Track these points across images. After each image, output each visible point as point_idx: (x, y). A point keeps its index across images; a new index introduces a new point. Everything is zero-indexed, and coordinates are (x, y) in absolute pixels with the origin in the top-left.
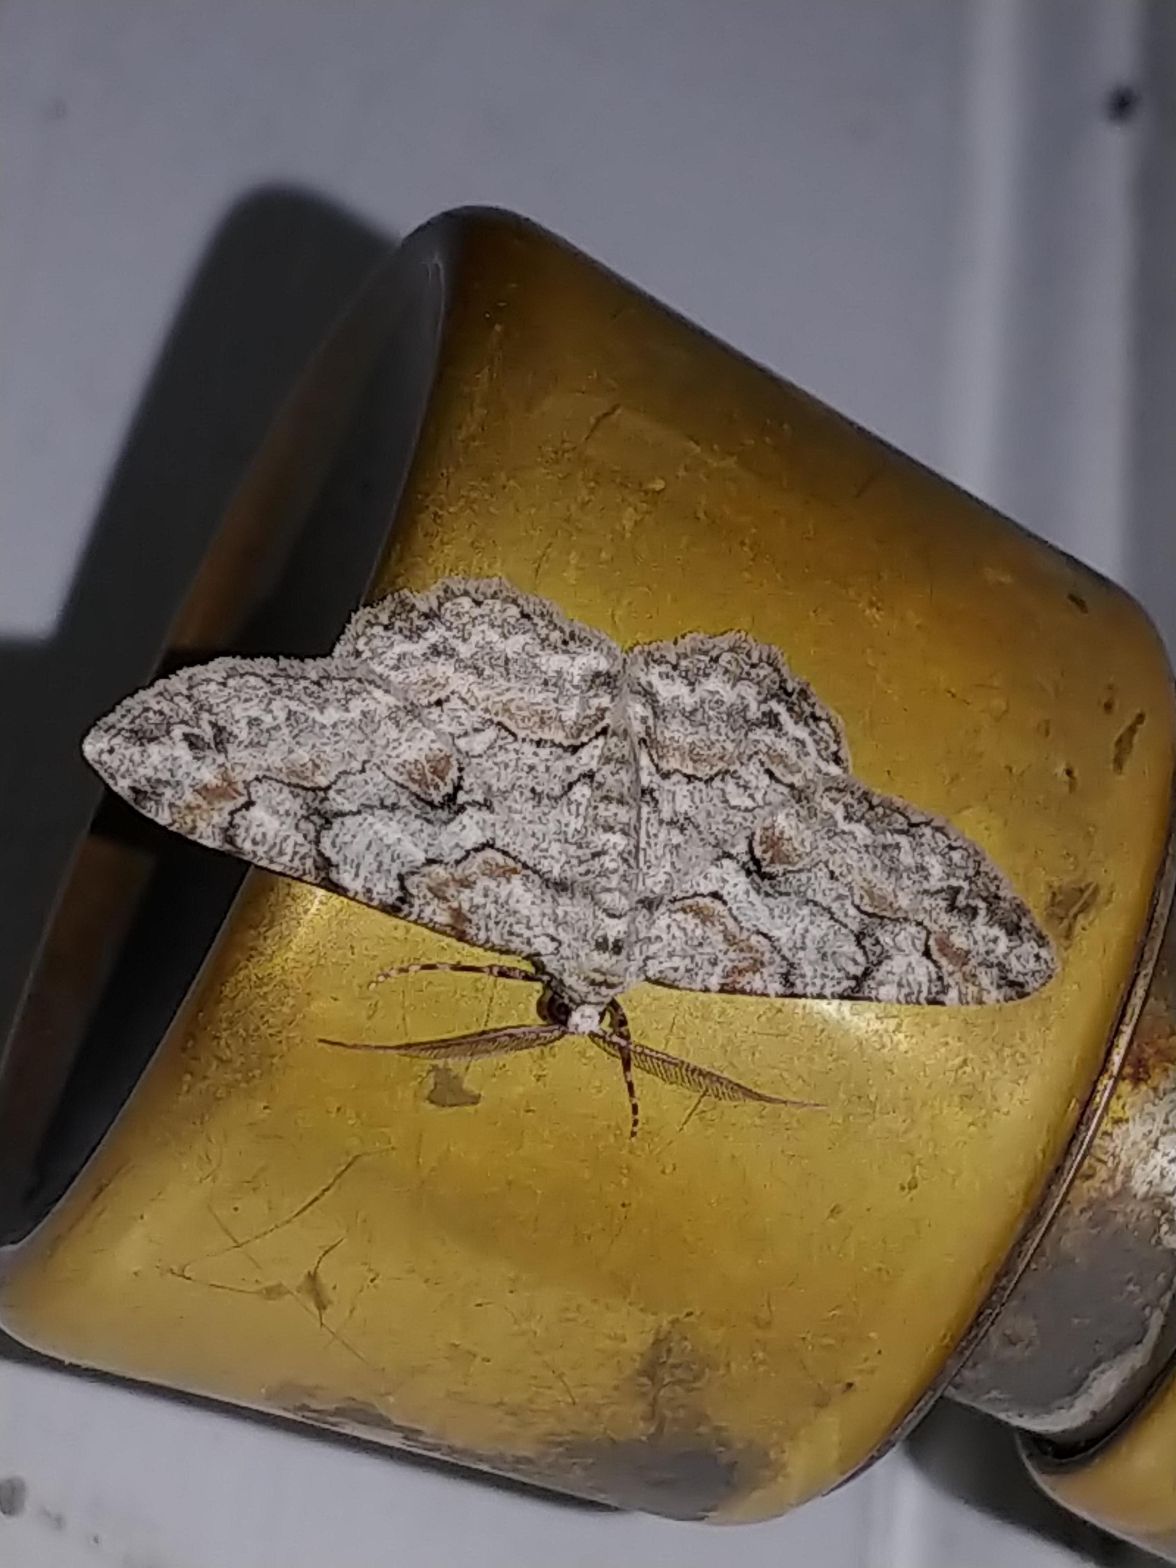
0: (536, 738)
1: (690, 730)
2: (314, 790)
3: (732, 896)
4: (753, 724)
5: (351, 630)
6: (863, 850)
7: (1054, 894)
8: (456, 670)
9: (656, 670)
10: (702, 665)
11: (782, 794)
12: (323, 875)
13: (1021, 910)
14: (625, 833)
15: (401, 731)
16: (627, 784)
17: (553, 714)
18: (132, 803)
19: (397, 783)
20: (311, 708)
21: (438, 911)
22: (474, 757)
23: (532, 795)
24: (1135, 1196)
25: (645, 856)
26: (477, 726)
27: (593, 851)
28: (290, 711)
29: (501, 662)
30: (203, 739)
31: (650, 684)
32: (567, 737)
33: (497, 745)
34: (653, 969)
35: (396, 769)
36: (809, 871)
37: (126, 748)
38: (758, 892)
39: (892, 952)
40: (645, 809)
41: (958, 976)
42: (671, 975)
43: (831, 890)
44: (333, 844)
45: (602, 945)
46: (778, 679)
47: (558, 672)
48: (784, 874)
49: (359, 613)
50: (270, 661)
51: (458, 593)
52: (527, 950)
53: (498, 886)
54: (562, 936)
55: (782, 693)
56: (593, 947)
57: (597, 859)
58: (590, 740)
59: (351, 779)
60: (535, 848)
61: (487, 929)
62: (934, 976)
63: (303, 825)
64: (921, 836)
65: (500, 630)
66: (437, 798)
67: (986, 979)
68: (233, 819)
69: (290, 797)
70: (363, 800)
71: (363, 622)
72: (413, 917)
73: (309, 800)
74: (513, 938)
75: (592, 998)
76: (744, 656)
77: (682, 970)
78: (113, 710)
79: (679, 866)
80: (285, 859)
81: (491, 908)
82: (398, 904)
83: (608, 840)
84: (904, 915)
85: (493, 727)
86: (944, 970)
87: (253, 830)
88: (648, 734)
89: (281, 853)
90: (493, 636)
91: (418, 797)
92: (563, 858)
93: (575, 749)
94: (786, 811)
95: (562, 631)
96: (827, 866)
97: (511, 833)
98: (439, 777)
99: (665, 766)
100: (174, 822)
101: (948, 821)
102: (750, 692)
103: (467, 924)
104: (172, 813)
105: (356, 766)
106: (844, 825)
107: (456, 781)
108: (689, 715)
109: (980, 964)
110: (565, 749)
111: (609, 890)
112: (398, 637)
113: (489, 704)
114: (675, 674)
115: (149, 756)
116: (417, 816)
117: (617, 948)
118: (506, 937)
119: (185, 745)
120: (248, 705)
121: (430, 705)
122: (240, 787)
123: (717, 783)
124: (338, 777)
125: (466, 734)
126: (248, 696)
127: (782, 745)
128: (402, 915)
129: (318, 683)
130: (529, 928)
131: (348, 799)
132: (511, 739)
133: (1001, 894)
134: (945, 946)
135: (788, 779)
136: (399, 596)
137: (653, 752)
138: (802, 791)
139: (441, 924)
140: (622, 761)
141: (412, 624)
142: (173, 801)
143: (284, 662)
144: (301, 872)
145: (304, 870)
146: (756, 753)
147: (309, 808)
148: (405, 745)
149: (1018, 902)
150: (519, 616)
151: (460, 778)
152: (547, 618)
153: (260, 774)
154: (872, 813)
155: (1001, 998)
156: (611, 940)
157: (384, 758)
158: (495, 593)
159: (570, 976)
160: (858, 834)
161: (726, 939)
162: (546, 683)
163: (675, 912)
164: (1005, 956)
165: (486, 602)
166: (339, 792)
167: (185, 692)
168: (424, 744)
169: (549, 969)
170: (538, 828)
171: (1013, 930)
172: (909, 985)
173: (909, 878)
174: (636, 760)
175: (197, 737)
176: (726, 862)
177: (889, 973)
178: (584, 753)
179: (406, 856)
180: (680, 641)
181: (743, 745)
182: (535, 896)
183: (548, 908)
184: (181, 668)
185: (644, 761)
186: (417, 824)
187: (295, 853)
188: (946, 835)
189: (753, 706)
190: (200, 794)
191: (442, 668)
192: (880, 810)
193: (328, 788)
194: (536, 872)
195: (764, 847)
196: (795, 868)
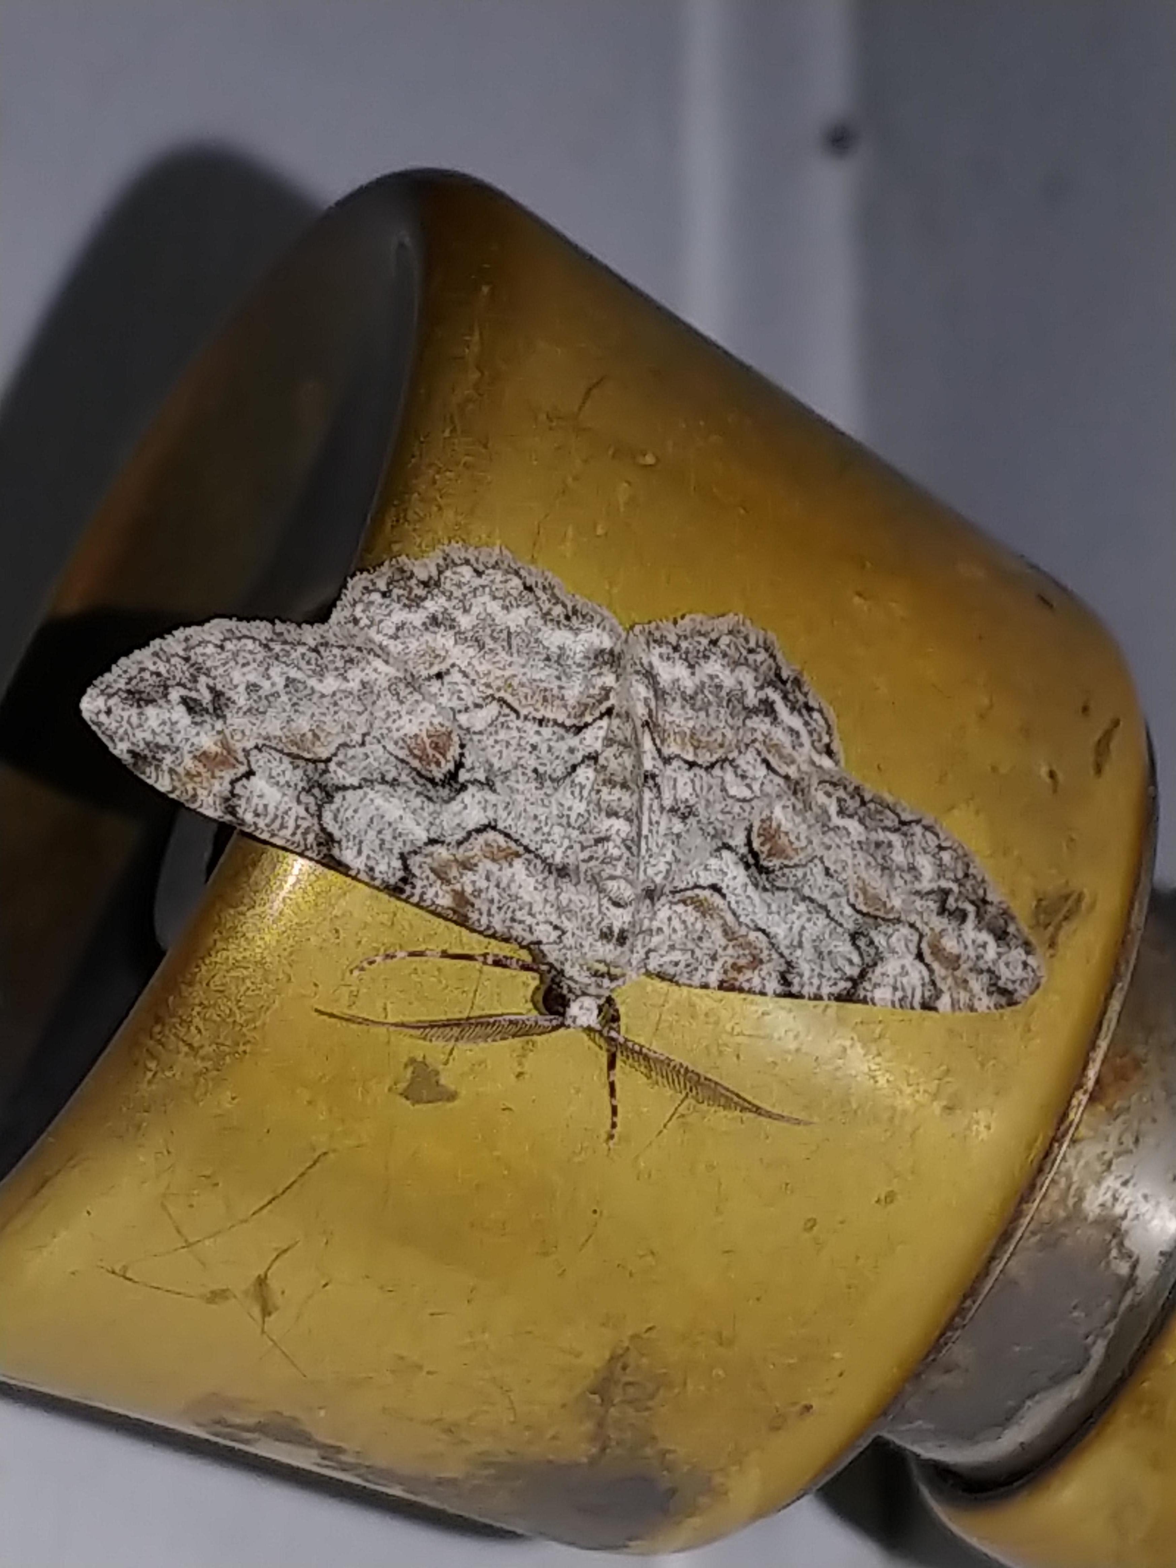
0: (539, 716)
1: (691, 713)
2: (314, 761)
3: (731, 889)
4: (750, 711)
5: (349, 595)
6: (856, 846)
7: (1040, 900)
8: (456, 643)
9: (657, 650)
10: (702, 648)
11: (779, 785)
12: (324, 850)
13: (1006, 914)
14: (629, 820)
15: (402, 702)
16: (630, 768)
17: (555, 691)
18: (131, 767)
19: (396, 757)
20: (309, 677)
21: (440, 893)
22: (475, 733)
23: (535, 776)
24: (1086, 1219)
25: (647, 844)
26: (480, 701)
27: (596, 836)
28: (288, 678)
29: (504, 635)
30: (201, 705)
31: (651, 665)
32: (569, 716)
33: (498, 723)
34: (653, 964)
35: (396, 743)
36: (805, 866)
37: (123, 709)
38: (756, 885)
39: (886, 954)
40: (648, 795)
41: (950, 981)
42: (672, 970)
43: (827, 886)
44: (335, 819)
45: (606, 935)
46: (774, 666)
47: (560, 648)
48: (781, 868)
49: (356, 579)
50: (264, 625)
51: (458, 561)
52: (529, 938)
53: (500, 870)
54: (567, 925)
55: (777, 680)
56: (597, 937)
57: (600, 845)
58: (594, 720)
59: (351, 752)
60: (537, 830)
61: (489, 914)
62: (927, 980)
63: (304, 797)
64: (912, 835)
65: (501, 602)
66: (438, 775)
67: (977, 984)
68: (233, 788)
69: (290, 767)
70: (365, 774)
71: (359, 588)
72: (415, 899)
73: (309, 773)
74: (515, 925)
75: (592, 990)
76: (742, 640)
77: (682, 965)
78: (109, 670)
79: (680, 856)
80: (287, 833)
81: (494, 893)
82: (401, 884)
83: (611, 826)
84: (897, 916)
85: (495, 703)
86: (937, 973)
87: (255, 800)
88: (650, 716)
89: (283, 826)
90: (494, 607)
91: (419, 774)
92: (566, 843)
93: (578, 730)
94: (782, 803)
95: (564, 606)
96: (823, 862)
97: (513, 815)
98: (441, 753)
99: (666, 752)
100: (174, 789)
101: (936, 821)
102: (747, 677)
103: (469, 908)
104: (172, 779)
105: (357, 738)
106: (837, 821)
107: (457, 758)
108: (689, 700)
109: (971, 970)
110: (567, 729)
111: (612, 878)
112: (396, 606)
113: (491, 679)
114: (677, 655)
115: (147, 719)
116: (418, 794)
117: (622, 939)
118: (508, 923)
119: (182, 709)
120: (245, 670)
121: (429, 678)
122: (241, 756)
123: (717, 771)
124: (338, 749)
125: (467, 709)
126: (245, 661)
127: (780, 735)
128: (404, 896)
129: (315, 650)
130: (531, 914)
131: (348, 772)
132: (513, 716)
133: (989, 898)
134: (937, 951)
135: (784, 770)
136: (397, 562)
137: (655, 735)
138: (797, 783)
139: (442, 907)
140: (626, 745)
141: (410, 592)
142: (172, 766)
143: (280, 627)
144: (302, 847)
145: (306, 845)
146: (754, 741)
147: (309, 780)
148: (406, 718)
149: (1004, 906)
150: (521, 588)
151: (462, 755)
152: (549, 592)
153: (260, 742)
154: (863, 809)
155: (992, 1005)
156: (616, 931)
157: (385, 731)
158: (497, 563)
159: (572, 966)
160: (851, 830)
161: (725, 933)
162: (548, 659)
163: (676, 903)
164: (995, 962)
165: (487, 572)
166: (340, 764)
167: (182, 653)
168: (425, 718)
169: (551, 959)
170: (539, 810)
171: (1001, 936)
172: (903, 989)
173: (901, 877)
174: (638, 745)
175: (195, 700)
176: (725, 853)
177: (883, 974)
178: (588, 733)
179: (407, 834)
180: (680, 622)
181: (741, 731)
182: (537, 881)
183: (552, 894)
184: (176, 628)
185: (647, 744)
186: (417, 802)
187: (298, 827)
188: (937, 835)
189: (751, 692)
190: (200, 761)
191: (443, 640)
192: (872, 806)
193: (328, 760)
194: (537, 856)
195: (762, 838)
196: (791, 864)
